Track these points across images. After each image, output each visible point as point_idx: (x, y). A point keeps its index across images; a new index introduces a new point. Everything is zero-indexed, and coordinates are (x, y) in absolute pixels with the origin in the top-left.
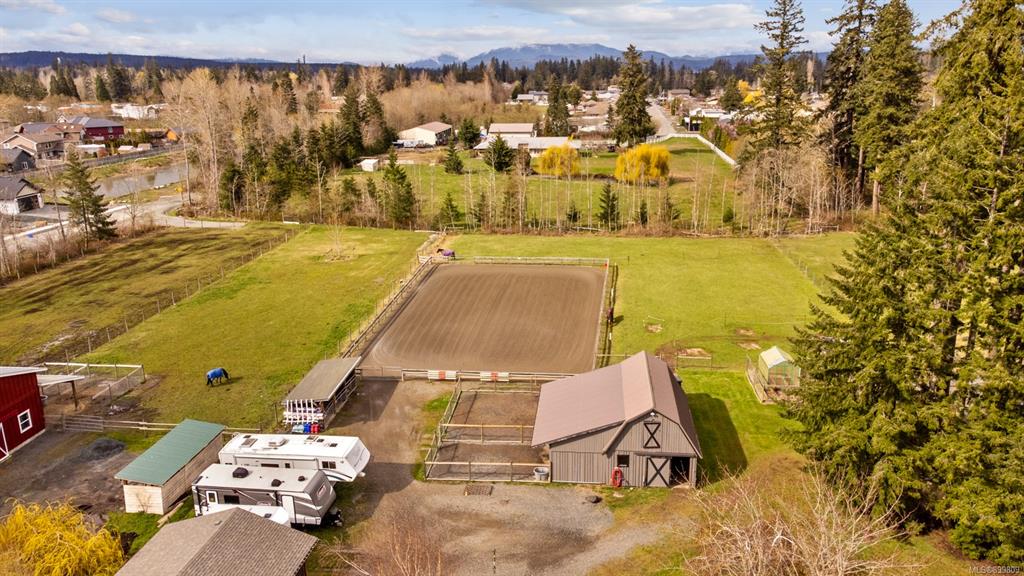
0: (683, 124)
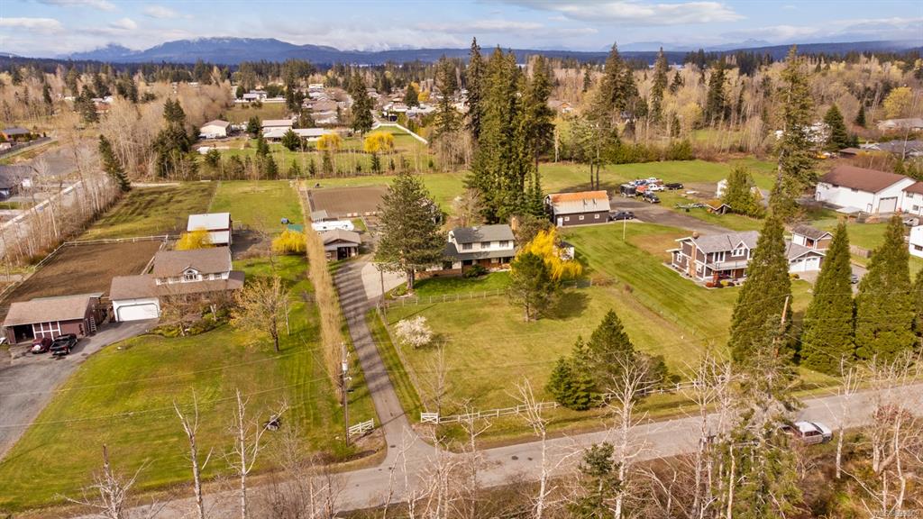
0: (383, 116)
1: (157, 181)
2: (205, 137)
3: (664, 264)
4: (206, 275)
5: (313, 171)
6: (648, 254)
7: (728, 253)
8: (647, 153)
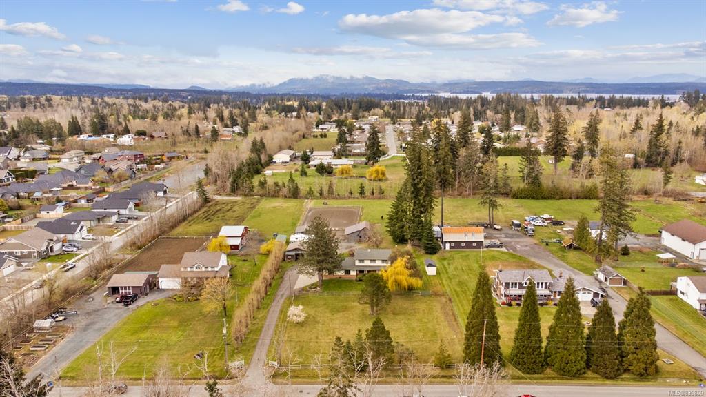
1: (230, 195)
2: (275, 162)
4: (206, 268)
5: (321, 193)
7: (520, 284)
8: (562, 192)
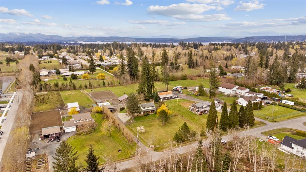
1: (39, 92)
3: (188, 110)
4: (86, 120)
5: (86, 87)
6: (184, 107)
7: (203, 107)
